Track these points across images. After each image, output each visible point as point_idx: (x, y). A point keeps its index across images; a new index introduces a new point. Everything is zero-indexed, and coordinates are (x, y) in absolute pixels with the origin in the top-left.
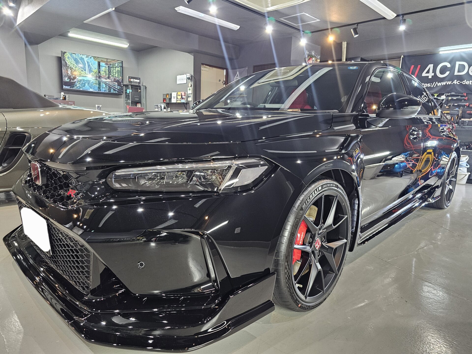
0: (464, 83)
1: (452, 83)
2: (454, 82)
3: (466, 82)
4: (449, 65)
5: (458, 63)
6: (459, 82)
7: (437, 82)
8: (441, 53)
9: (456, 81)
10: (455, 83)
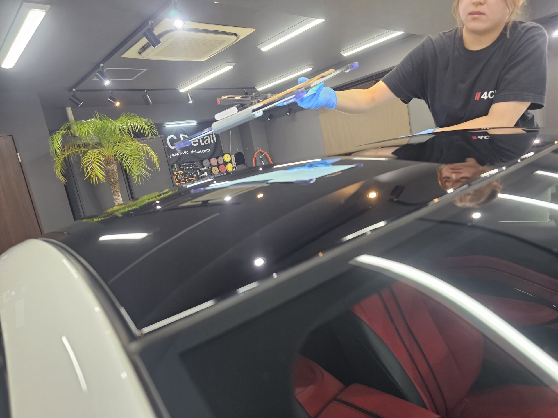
0: (192, 152)
1: (183, 154)
2: (184, 153)
3: (193, 152)
4: (175, 138)
5: (182, 136)
6: (188, 152)
7: (171, 154)
8: (167, 126)
9: (185, 151)
10: (186, 153)
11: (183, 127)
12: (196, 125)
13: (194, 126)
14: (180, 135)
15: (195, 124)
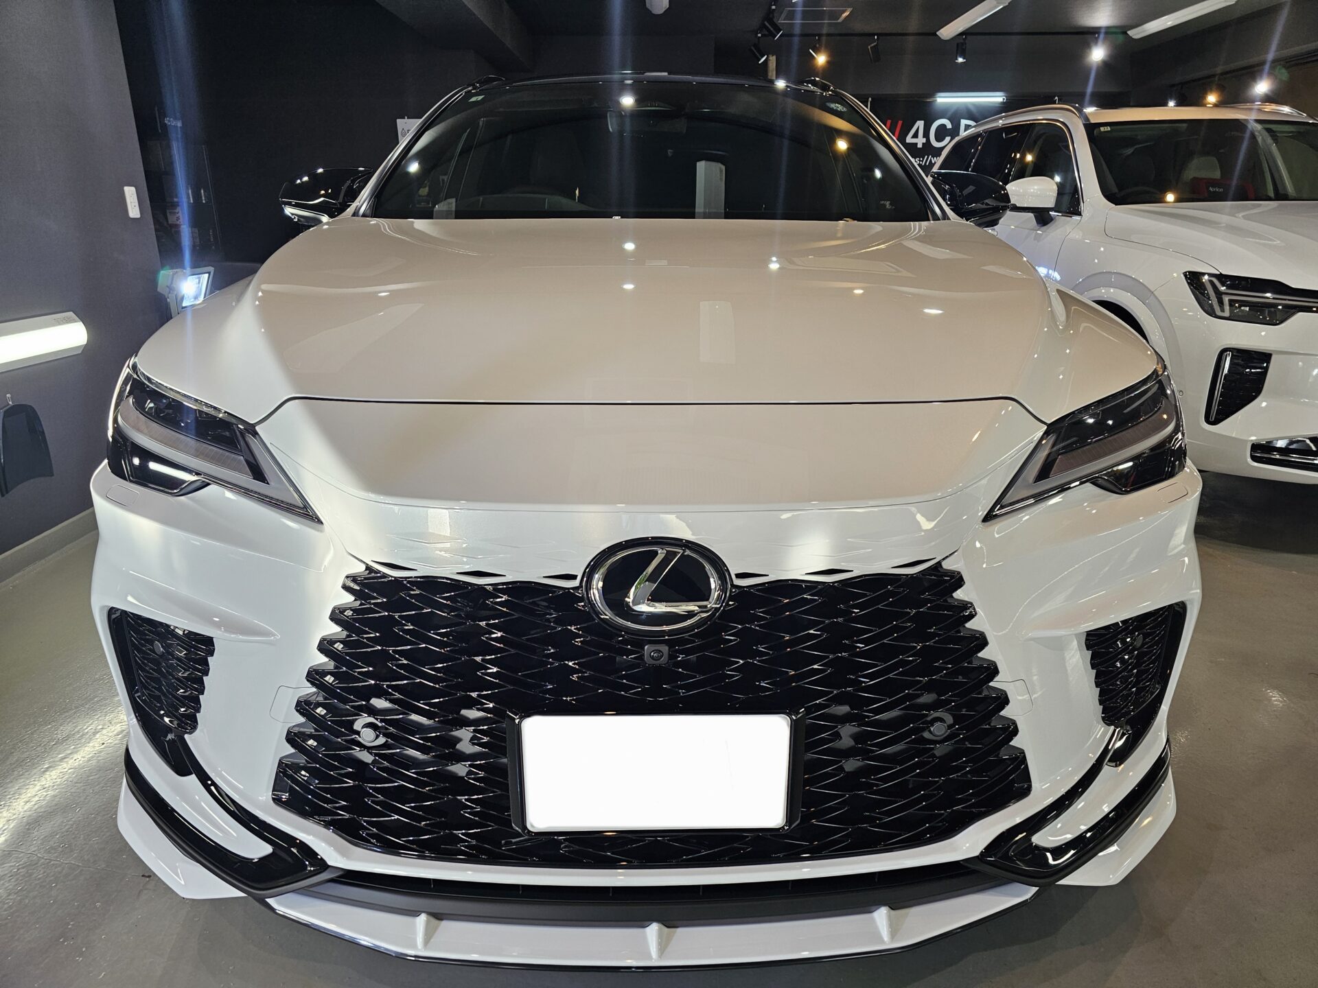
4: (949, 126)
5: (964, 122)
8: (939, 100)
11: (974, 104)
12: (1003, 103)
13: (997, 105)
14: (962, 120)
15: (1000, 100)
